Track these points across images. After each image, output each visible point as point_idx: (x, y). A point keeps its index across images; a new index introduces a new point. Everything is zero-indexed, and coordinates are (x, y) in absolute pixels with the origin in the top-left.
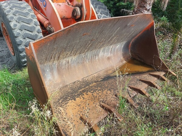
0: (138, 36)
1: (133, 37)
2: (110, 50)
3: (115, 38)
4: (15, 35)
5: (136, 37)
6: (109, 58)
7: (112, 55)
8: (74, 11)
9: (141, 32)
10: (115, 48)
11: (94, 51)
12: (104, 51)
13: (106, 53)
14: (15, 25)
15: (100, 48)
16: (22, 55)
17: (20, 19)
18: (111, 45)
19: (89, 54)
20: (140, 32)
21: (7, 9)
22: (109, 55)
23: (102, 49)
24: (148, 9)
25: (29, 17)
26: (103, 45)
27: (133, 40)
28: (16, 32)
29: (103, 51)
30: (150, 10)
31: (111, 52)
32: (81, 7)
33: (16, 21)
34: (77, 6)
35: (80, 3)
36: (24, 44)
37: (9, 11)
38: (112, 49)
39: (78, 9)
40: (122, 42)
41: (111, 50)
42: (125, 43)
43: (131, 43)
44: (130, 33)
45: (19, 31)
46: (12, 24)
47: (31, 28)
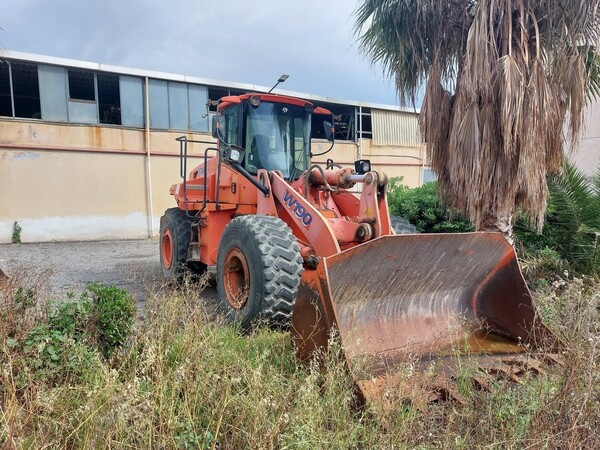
0: (487, 279)
1: (478, 282)
2: (430, 303)
3: (438, 274)
4: (266, 264)
5: (485, 282)
6: (429, 321)
7: (435, 315)
8: (360, 229)
9: (494, 272)
10: (440, 302)
11: (398, 297)
12: (417, 302)
13: (421, 309)
14: (268, 249)
15: (410, 293)
16: (267, 299)
17: (274, 239)
18: (431, 290)
19: (389, 303)
20: (490, 271)
21: (256, 226)
22: (429, 314)
23: (414, 296)
24: (504, 231)
25: (287, 238)
26: (416, 286)
27: (479, 289)
28: (268, 259)
29: (415, 303)
30: (510, 234)
31: (432, 308)
32: (373, 223)
33: (270, 243)
34: (364, 221)
35: (371, 217)
36: (275, 279)
37: (259, 229)
38: (433, 300)
39: (368, 227)
40: (453, 288)
41: (433, 305)
42: (461, 293)
43: (476, 294)
44: (468, 270)
45: (271, 258)
46: (262, 248)
47: (289, 254)
